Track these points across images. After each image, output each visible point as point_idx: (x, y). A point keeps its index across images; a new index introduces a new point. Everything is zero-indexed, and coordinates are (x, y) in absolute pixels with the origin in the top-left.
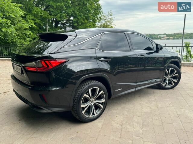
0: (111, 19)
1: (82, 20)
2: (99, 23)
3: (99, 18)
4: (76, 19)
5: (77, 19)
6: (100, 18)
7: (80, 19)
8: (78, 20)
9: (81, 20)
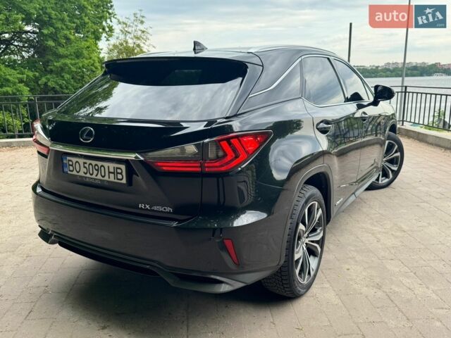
0: (143, 32)
1: (67, 32)
2: (108, 40)
3: (107, 29)
4: (51, 28)
5: (54, 30)
6: (111, 29)
7: (62, 29)
8: (56, 33)
9: (65, 32)
